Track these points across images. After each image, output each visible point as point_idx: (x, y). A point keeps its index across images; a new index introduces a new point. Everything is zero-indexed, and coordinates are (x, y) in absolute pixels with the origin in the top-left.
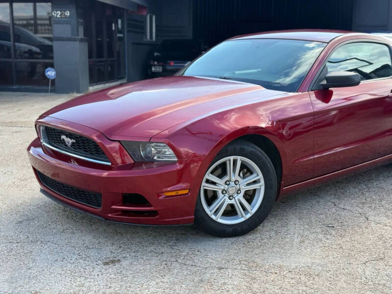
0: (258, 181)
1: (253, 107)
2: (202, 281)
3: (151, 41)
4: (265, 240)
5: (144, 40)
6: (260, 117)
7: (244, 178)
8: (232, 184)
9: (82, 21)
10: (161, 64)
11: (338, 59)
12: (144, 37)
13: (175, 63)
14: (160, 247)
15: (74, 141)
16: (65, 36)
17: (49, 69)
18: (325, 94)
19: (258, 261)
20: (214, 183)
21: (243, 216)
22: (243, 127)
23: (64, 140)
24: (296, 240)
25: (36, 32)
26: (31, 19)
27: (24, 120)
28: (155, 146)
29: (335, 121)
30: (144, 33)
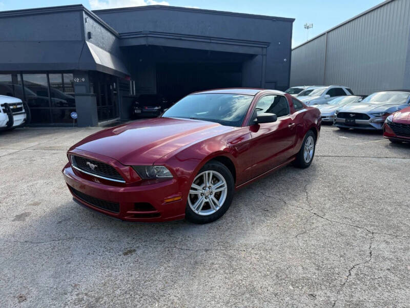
0: (223, 186)
2: (196, 263)
3: (133, 95)
4: (230, 224)
5: (129, 95)
7: (214, 184)
8: (207, 189)
9: (92, 84)
10: (140, 108)
13: (148, 108)
15: (96, 166)
16: (82, 93)
17: (73, 113)
20: (196, 189)
21: (214, 209)
23: (88, 165)
24: (249, 222)
25: (64, 91)
26: (61, 84)
27: (58, 145)
28: (157, 168)
30: (129, 91)
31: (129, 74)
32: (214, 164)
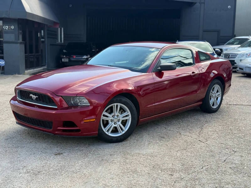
0: (128, 116)
1: (125, 80)
2: (103, 160)
3: (61, 43)
4: (132, 144)
5: (57, 42)
6: (128, 85)
7: (121, 114)
8: (116, 117)
9: (21, 31)
10: (68, 57)
11: (171, 56)
12: (57, 41)
13: (76, 57)
14: (81, 148)
15: (37, 97)
16: (11, 41)
17: (1, 60)
18: (160, 74)
19: (129, 152)
20: (107, 116)
21: (121, 133)
22: (120, 89)
23: (31, 96)
24: (146, 143)
28: (79, 98)
29: (167, 87)
30: (57, 38)
31: (58, 22)
32: (121, 99)
